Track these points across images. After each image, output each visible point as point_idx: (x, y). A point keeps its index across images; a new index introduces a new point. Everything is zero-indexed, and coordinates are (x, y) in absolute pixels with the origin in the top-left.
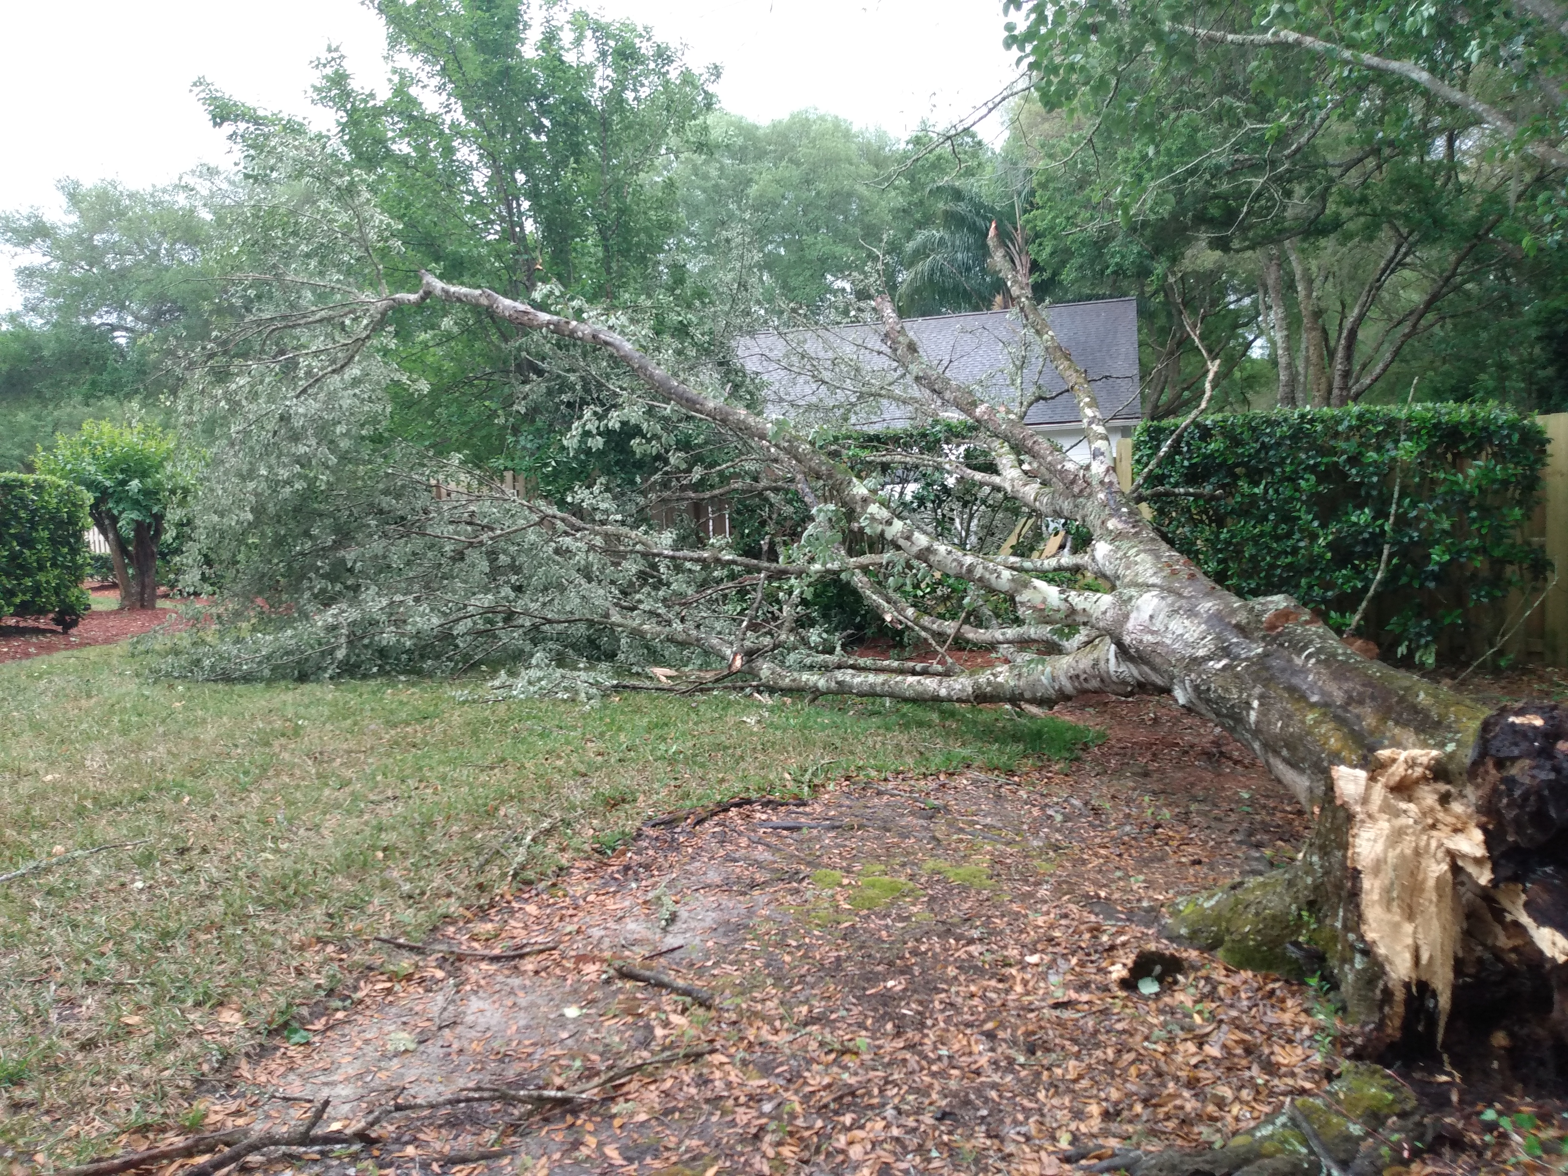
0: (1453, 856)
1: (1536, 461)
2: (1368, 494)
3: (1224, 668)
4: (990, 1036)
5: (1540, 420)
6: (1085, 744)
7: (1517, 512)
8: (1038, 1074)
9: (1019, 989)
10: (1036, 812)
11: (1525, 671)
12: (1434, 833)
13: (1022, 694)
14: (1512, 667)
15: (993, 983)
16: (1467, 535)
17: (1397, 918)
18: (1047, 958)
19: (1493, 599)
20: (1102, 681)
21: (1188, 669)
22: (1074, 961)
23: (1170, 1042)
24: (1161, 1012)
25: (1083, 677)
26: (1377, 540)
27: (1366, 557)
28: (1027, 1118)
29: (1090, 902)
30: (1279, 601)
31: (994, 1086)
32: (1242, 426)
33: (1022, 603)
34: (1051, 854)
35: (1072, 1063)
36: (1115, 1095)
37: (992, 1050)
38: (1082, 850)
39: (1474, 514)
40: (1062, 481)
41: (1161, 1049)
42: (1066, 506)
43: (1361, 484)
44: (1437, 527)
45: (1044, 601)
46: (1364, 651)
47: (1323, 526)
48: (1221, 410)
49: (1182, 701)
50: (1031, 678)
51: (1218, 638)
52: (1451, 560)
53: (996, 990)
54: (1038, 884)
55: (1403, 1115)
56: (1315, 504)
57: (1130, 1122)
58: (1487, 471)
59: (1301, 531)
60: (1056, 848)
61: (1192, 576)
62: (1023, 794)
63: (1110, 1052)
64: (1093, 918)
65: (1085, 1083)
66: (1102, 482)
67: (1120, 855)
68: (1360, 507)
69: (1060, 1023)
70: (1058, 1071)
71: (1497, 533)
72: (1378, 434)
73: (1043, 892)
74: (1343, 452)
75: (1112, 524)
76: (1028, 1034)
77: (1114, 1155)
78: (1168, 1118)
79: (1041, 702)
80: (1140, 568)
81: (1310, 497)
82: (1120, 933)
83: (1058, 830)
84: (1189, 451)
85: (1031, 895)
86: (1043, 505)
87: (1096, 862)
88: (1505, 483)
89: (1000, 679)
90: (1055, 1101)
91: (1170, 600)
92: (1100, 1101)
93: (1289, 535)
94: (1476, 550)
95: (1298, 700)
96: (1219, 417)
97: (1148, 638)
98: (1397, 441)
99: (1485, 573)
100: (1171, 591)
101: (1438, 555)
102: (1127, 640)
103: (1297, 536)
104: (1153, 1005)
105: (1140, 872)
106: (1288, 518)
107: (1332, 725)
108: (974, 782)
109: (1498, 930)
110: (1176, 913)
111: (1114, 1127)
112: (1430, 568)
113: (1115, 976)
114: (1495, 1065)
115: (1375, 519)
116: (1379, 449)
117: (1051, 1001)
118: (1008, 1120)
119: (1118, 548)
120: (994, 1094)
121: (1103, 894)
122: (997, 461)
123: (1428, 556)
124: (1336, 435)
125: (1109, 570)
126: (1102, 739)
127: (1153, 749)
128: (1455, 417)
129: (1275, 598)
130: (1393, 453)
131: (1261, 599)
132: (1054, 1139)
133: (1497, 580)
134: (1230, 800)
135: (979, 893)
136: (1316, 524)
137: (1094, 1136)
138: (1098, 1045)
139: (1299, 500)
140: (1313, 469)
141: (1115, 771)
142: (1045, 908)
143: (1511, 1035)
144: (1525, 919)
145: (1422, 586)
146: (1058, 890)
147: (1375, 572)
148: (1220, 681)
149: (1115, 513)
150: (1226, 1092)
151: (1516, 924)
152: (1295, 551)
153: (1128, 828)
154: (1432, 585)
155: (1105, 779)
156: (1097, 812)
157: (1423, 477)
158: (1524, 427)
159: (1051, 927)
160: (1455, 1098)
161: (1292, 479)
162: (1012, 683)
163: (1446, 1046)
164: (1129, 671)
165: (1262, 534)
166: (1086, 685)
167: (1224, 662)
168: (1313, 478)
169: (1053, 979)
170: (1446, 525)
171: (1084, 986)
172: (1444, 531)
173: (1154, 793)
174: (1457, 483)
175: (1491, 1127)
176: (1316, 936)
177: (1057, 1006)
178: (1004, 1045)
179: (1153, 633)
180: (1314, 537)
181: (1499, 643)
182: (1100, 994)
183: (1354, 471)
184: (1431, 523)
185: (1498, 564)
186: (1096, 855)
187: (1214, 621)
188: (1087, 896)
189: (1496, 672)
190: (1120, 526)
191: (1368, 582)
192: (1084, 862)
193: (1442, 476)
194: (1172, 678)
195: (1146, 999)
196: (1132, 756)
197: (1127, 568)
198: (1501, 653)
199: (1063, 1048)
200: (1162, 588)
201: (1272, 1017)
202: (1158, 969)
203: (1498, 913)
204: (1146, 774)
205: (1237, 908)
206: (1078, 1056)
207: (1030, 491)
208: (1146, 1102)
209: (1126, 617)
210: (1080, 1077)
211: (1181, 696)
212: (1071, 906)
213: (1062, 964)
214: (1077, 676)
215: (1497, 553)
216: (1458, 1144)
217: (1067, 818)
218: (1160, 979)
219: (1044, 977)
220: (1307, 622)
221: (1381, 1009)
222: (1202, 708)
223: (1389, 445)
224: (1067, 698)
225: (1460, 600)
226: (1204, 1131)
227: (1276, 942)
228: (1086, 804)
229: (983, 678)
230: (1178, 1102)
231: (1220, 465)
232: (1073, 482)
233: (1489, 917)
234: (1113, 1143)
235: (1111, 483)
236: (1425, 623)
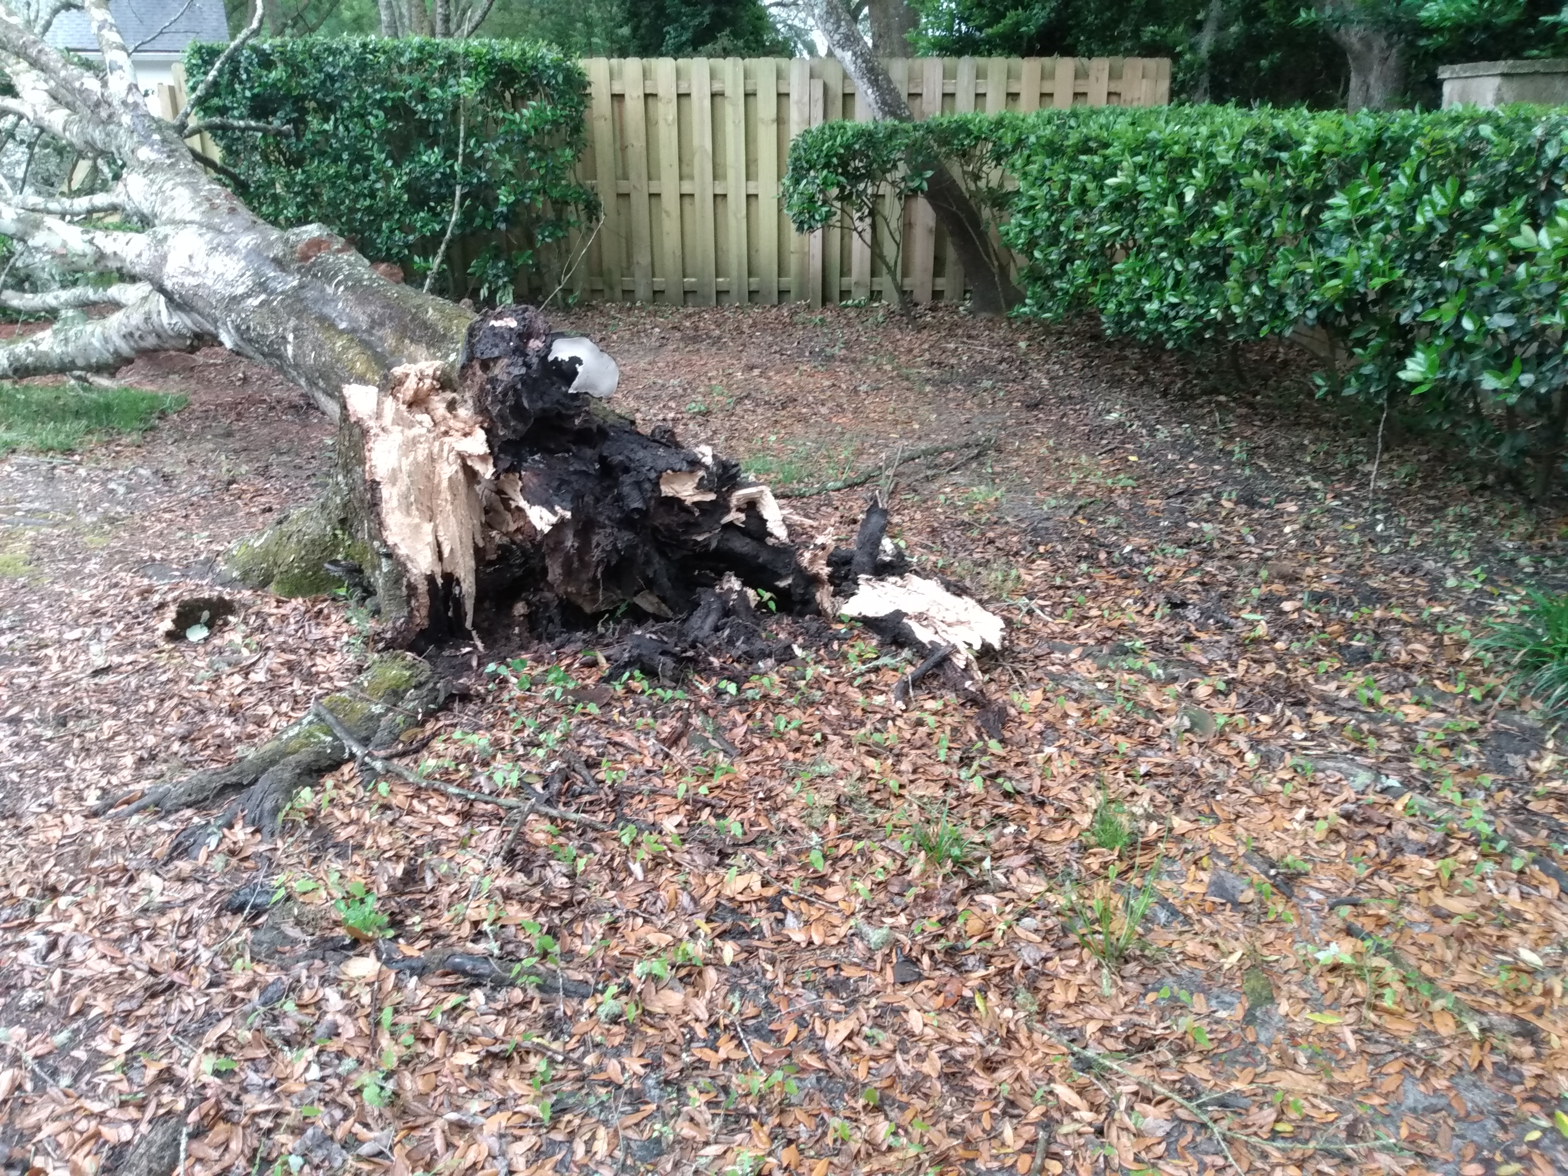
0: (462, 457)
1: (581, 103)
2: (436, 133)
3: (262, 304)
4: (15, 721)
5: (582, 63)
6: (163, 412)
7: (568, 152)
8: (68, 744)
9: (55, 667)
10: (96, 489)
11: (590, 307)
12: (446, 439)
13: (73, 362)
14: (580, 304)
15: (25, 668)
16: (529, 176)
17: (417, 520)
18: (89, 631)
19: (558, 240)
20: (159, 336)
21: (228, 309)
22: (120, 626)
23: (216, 680)
24: (212, 653)
25: (137, 334)
26: (448, 179)
27: (441, 199)
28: (51, 789)
29: (142, 567)
30: (313, 230)
31: (16, 768)
32: (303, 52)
33: (37, 249)
34: (107, 527)
35: (110, 722)
36: (151, 740)
37: (15, 733)
38: (143, 518)
39: (532, 154)
40: (84, 101)
41: (205, 687)
42: (98, 135)
43: (428, 121)
44: (502, 167)
45: (64, 245)
46: (391, 275)
47: (397, 165)
48: (281, 33)
49: (228, 344)
50: (81, 342)
51: (257, 273)
52: (517, 202)
53: (25, 675)
54: (86, 559)
55: (419, 686)
56: (388, 142)
57: (166, 761)
58: (539, 111)
59: (376, 171)
60: (112, 521)
61: (232, 210)
62: (82, 472)
63: (152, 705)
64: (146, 581)
65: (121, 738)
66: (124, 103)
67: (186, 517)
68: (430, 146)
69: (101, 690)
70: (91, 736)
71: (554, 174)
72: (441, 68)
73: (92, 566)
74: (410, 87)
75: (145, 153)
76: (59, 708)
77: (143, 795)
78: (206, 746)
79: (99, 369)
80: (176, 204)
81: (381, 136)
82: (171, 590)
83: (120, 503)
84: (249, 79)
85: (77, 572)
86: (73, 135)
87: (159, 527)
88: (555, 123)
89: (44, 347)
90: (86, 764)
91: (208, 236)
92: (134, 749)
93: (366, 177)
94: (537, 191)
95: (328, 329)
96: (278, 41)
97: (190, 281)
98: (457, 76)
99: (551, 215)
100: (210, 227)
101: (504, 196)
102: (168, 285)
103: (373, 177)
104: (201, 649)
105: (205, 528)
106: (360, 157)
107: (358, 350)
108: (20, 467)
109: (509, 516)
110: (230, 560)
111: (149, 770)
112: (499, 209)
113: (160, 632)
114: (517, 630)
115: (445, 158)
116: (442, 84)
117: (90, 671)
118: (28, 797)
119: (152, 181)
120: (14, 776)
121: (158, 556)
122: (15, 81)
123: (497, 199)
124: (401, 68)
125: (146, 209)
126: (183, 406)
127: (237, 409)
128: (507, 54)
129: (309, 227)
130: (455, 90)
131: (296, 230)
132: (80, 798)
133: (560, 222)
134: (313, 448)
135: (13, 581)
136: (389, 163)
137: (126, 785)
138: (139, 701)
139: (370, 137)
140: (380, 104)
141: (195, 435)
142: (93, 582)
143: (529, 604)
144: (523, 504)
145: (494, 227)
146: (108, 563)
147: (450, 213)
148: (258, 319)
149: (145, 140)
150: (266, 709)
151: (519, 509)
152: (372, 195)
153: (197, 489)
154: (503, 226)
155: (183, 445)
156: (166, 478)
157: (485, 117)
158: (568, 69)
159: (99, 599)
160: (474, 663)
161: (361, 115)
162: (58, 351)
163: (474, 625)
164: (180, 321)
165: (337, 175)
166: (143, 344)
167: (263, 297)
168: (381, 114)
169: (95, 648)
170: (509, 166)
171: (131, 648)
172: (508, 172)
173: (235, 451)
174: (513, 122)
175: (494, 676)
176: (351, 551)
177: (97, 673)
178: (30, 726)
179: (194, 274)
180: (389, 178)
181: (564, 280)
182: (145, 652)
183: (420, 107)
184: (496, 163)
185: (560, 204)
186: (159, 521)
187: (253, 256)
188: (142, 561)
189: (567, 309)
190: (154, 156)
191: (445, 223)
192: (144, 529)
193: (501, 114)
194: (215, 321)
195: (194, 646)
196: (215, 418)
197: (164, 204)
198: (568, 291)
199: (100, 712)
200: (201, 225)
201: (316, 633)
202: (206, 615)
203: (506, 501)
204: (229, 434)
205: (283, 539)
206: (115, 716)
207: (57, 119)
208: (183, 739)
209: (164, 258)
210: (117, 734)
211: (227, 340)
212: (122, 574)
213: (106, 633)
214: (131, 334)
215: (555, 193)
216: (465, 697)
217: (130, 489)
218: (210, 625)
219: (86, 650)
220: (339, 251)
221: (408, 603)
222: (249, 350)
223: (451, 81)
224: (129, 361)
225: (530, 241)
226: (240, 749)
227: (317, 566)
228: (156, 473)
229: (20, 348)
230: (218, 731)
231: (286, 97)
232: (97, 104)
233: (501, 508)
234: (145, 785)
235: (136, 105)
236: (501, 264)
